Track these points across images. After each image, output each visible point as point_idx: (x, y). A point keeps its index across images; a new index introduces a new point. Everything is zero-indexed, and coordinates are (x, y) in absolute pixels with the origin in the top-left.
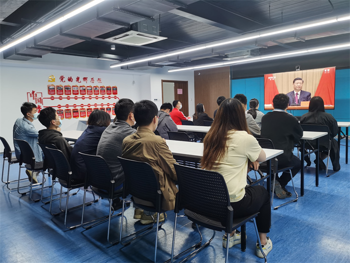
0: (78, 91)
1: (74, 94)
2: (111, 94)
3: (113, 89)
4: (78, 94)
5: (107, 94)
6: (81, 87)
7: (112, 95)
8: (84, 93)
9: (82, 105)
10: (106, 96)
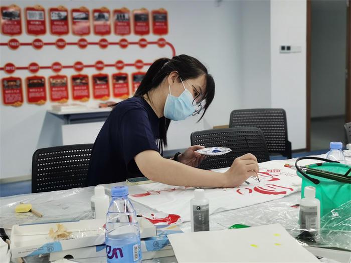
0: (43, 23)
1: (30, 32)
2: (147, 33)
3: (155, 18)
4: (43, 32)
5: (137, 33)
6: (52, 10)
7: (151, 37)
8: (63, 29)
9: (56, 67)
10: (133, 37)
